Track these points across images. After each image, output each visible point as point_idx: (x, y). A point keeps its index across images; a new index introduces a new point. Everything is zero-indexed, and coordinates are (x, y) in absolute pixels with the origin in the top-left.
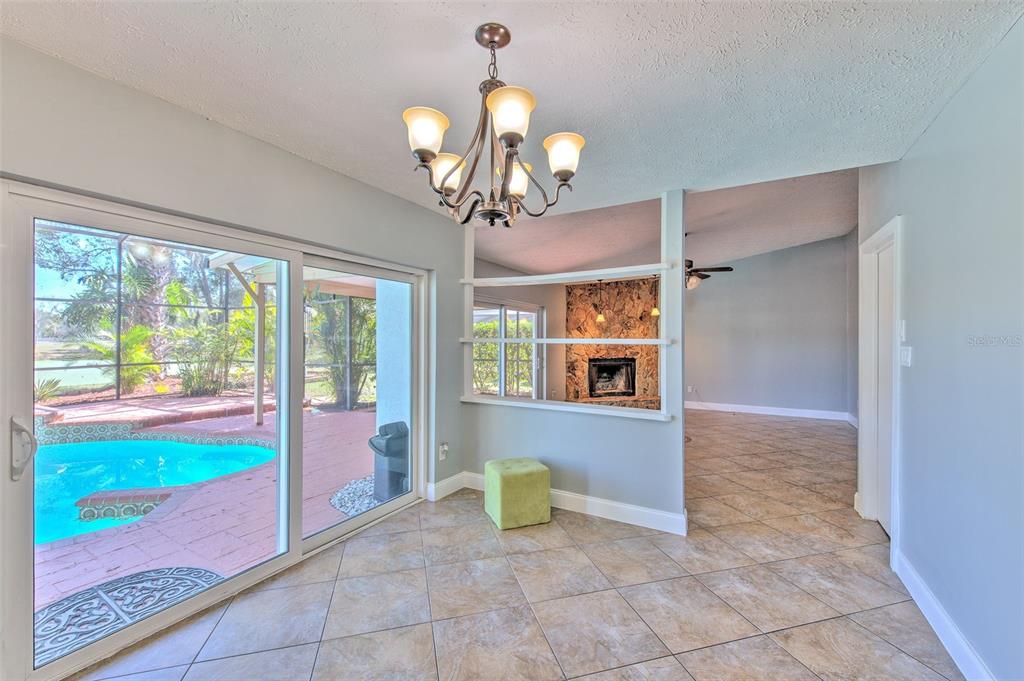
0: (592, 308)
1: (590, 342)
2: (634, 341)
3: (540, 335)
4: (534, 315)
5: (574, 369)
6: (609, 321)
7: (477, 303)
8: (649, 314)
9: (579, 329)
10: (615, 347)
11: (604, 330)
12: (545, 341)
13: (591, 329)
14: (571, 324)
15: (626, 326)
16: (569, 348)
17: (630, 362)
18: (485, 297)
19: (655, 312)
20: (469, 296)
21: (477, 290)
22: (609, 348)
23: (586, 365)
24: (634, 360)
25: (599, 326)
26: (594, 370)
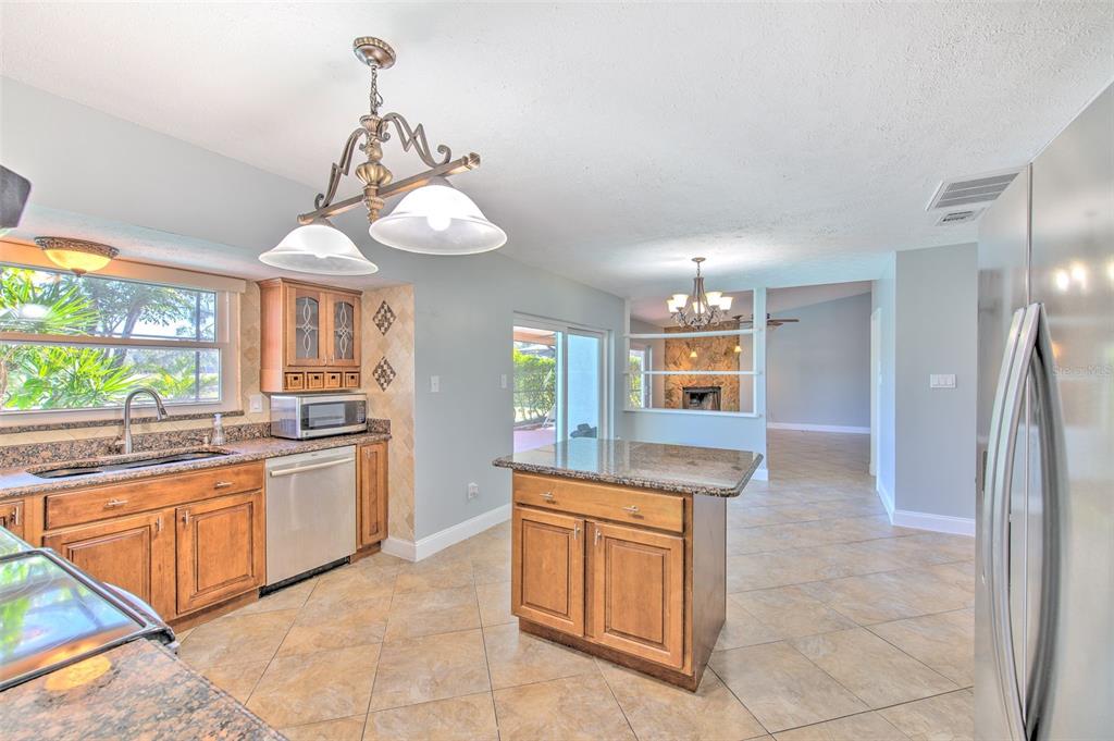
0: (685, 346)
1: (685, 373)
2: (722, 372)
3: (647, 369)
4: (642, 353)
5: (671, 396)
6: (700, 355)
7: (632, 348)
8: (733, 350)
9: (675, 363)
10: (705, 377)
11: (695, 364)
12: (651, 373)
13: (685, 364)
14: (668, 361)
15: (713, 361)
16: (667, 378)
17: (716, 390)
18: (635, 344)
19: (738, 349)
20: (627, 342)
21: (632, 340)
22: (699, 378)
23: (681, 393)
24: (720, 388)
25: (691, 361)
26: (688, 396)
